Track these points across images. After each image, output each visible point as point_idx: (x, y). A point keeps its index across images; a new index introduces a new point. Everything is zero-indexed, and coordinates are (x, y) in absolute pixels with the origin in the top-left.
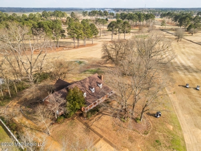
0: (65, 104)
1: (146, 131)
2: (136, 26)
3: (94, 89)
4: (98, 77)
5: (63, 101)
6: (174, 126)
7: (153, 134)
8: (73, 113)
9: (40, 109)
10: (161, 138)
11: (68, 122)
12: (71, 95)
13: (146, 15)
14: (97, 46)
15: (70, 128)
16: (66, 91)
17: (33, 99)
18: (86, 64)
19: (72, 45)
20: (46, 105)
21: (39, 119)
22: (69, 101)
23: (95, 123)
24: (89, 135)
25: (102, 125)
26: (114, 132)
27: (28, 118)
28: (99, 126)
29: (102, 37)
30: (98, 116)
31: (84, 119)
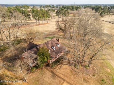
0: (36, 58)
1: (93, 74)
2: (71, 13)
3: (55, 47)
4: (57, 40)
5: (35, 56)
6: (110, 69)
7: (99, 75)
8: (42, 65)
9: (18, 63)
10: (105, 78)
11: (39, 71)
12: (41, 52)
13: (77, 7)
14: (50, 24)
15: (41, 75)
16: (36, 50)
17: (12, 57)
18: (45, 34)
19: (35, 24)
20: (23, 60)
21: (18, 70)
22: (39, 56)
23: (58, 71)
24: (55, 80)
25: (63, 72)
26: (73, 76)
27: (9, 70)
28: (61, 73)
29: (52, 19)
30: (59, 66)
31: (50, 68)
